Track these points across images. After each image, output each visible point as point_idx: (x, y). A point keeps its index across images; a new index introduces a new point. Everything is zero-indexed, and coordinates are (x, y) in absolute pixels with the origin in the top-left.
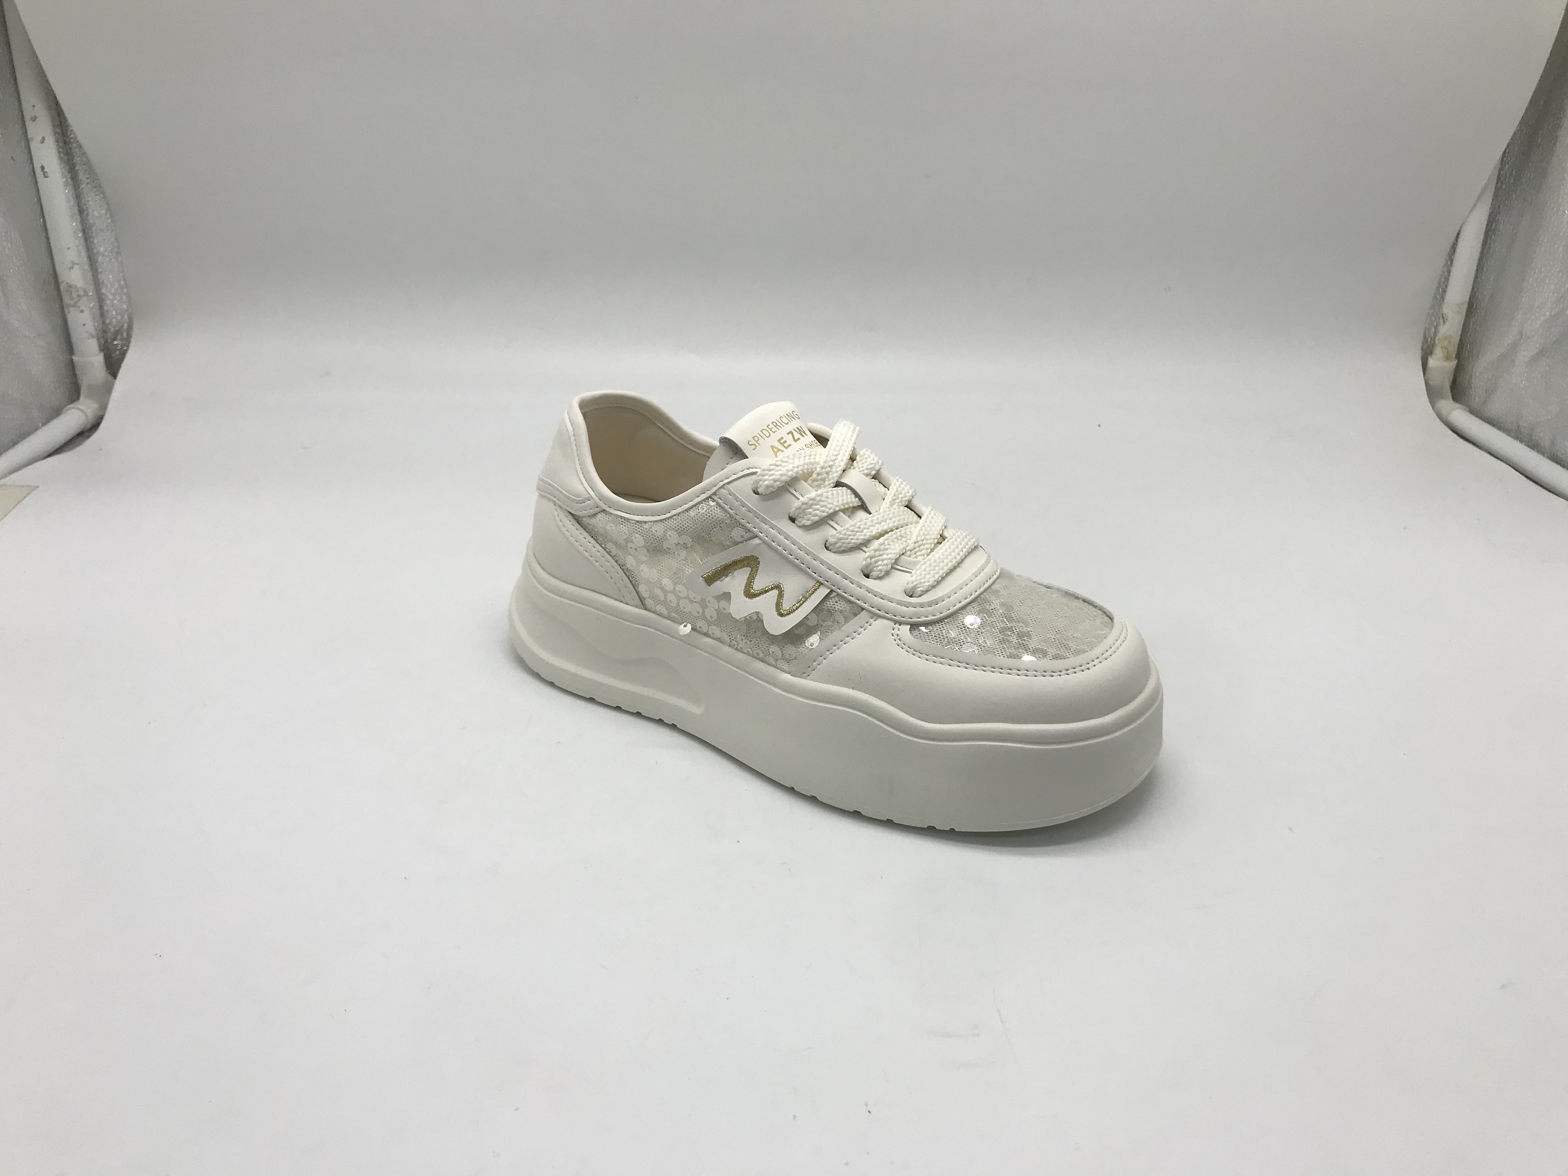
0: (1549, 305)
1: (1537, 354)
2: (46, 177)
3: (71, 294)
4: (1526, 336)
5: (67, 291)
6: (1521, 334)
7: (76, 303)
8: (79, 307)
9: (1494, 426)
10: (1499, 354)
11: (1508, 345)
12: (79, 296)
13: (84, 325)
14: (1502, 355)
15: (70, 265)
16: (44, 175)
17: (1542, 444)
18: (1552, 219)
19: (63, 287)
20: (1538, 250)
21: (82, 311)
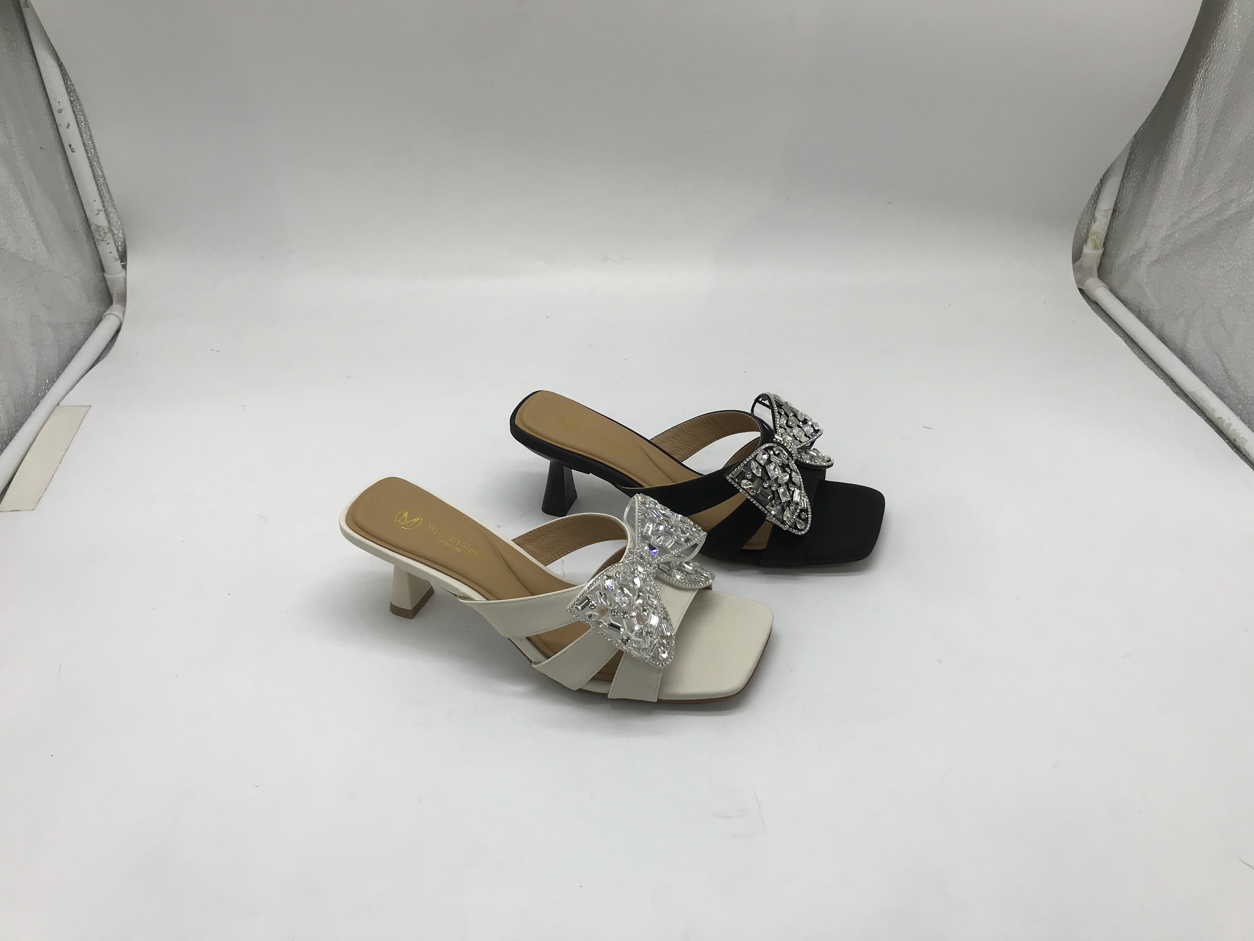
0: (1165, 227)
1: (1155, 260)
2: (74, 152)
3: (100, 232)
4: (1149, 246)
5: (96, 230)
6: (1147, 243)
7: (104, 238)
8: (106, 241)
9: (1125, 305)
10: (1131, 255)
11: (1138, 250)
12: (104, 233)
13: (111, 253)
14: (1133, 255)
15: (96, 212)
16: (71, 150)
17: (1154, 326)
18: (1172, 166)
19: (93, 227)
20: (1161, 187)
21: (108, 243)
